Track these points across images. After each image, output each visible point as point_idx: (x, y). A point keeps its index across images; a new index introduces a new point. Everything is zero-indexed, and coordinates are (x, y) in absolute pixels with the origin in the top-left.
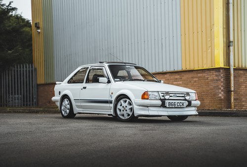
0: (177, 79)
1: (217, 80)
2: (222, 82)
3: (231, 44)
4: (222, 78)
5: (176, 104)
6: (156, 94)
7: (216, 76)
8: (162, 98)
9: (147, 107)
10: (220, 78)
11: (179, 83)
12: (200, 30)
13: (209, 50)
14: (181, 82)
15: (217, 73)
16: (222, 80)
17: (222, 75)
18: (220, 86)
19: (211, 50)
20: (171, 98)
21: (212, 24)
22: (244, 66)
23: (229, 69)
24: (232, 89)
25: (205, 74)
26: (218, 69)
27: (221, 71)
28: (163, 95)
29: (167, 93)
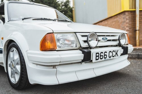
2: (127, 23)
4: (127, 19)
5: (107, 54)
6: (72, 38)
8: (85, 45)
9: (54, 66)
10: (125, 20)
16: (128, 21)
18: (125, 27)
20: (100, 44)
24: (137, 28)
28: (85, 39)
29: (94, 35)
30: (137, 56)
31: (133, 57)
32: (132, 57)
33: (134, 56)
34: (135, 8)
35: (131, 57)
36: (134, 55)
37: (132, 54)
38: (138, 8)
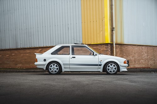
0: (79, 50)
1: (106, 51)
2: (109, 52)
3: (114, 29)
7: (106, 48)
11: (80, 52)
12: (95, 20)
13: (101, 33)
14: (82, 52)
15: (106, 47)
17: (109, 48)
19: (103, 32)
21: (103, 17)
22: (120, 43)
23: (113, 44)
25: (98, 47)
26: (107, 44)
27: (109, 45)
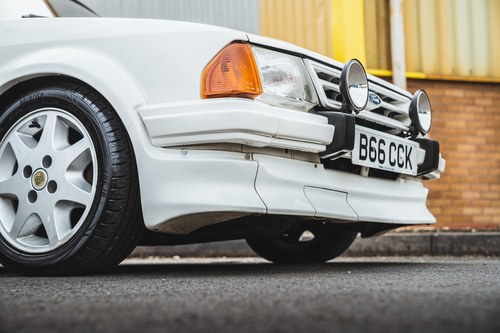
5: (386, 150)
9: (248, 154)
30: (426, 245)
31: (413, 248)
32: (409, 247)
33: (417, 245)
34: (390, 67)
35: (405, 249)
36: (414, 239)
37: (407, 237)
38: (399, 68)
